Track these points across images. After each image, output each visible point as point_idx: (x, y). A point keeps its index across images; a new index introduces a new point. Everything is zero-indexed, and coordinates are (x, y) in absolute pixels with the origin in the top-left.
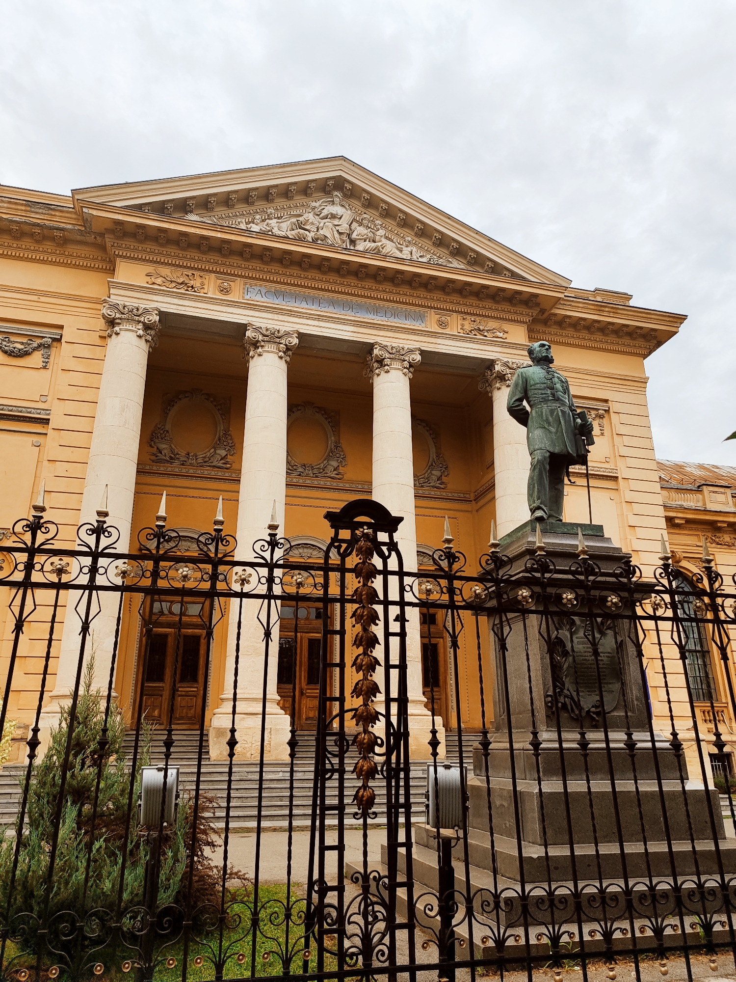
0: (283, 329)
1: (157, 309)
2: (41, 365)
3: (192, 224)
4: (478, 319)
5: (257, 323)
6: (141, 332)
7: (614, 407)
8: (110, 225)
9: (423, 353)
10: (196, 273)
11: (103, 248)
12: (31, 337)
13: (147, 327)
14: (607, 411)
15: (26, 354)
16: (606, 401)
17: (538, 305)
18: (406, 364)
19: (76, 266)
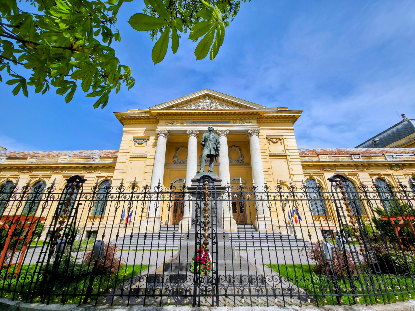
0: (195, 130)
1: (166, 130)
2: (145, 145)
3: (174, 110)
4: (243, 120)
5: (189, 129)
6: (164, 135)
7: (284, 137)
8: (157, 114)
9: (229, 131)
10: (176, 121)
11: (156, 119)
12: (143, 140)
13: (165, 134)
14: (283, 138)
15: (143, 143)
16: (282, 136)
17: (259, 114)
18: (225, 134)
19: (152, 123)
